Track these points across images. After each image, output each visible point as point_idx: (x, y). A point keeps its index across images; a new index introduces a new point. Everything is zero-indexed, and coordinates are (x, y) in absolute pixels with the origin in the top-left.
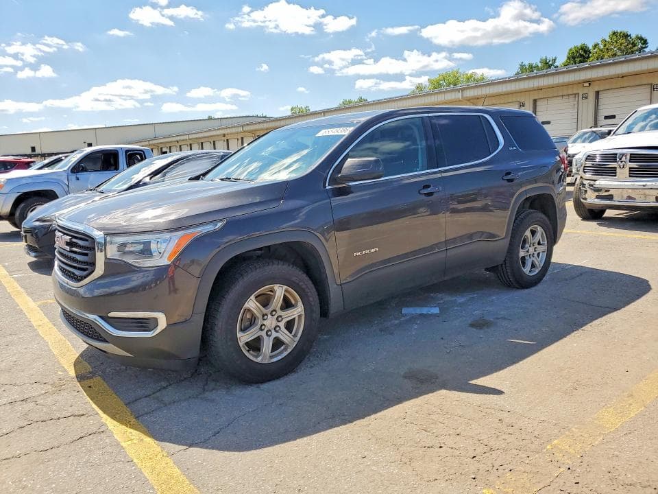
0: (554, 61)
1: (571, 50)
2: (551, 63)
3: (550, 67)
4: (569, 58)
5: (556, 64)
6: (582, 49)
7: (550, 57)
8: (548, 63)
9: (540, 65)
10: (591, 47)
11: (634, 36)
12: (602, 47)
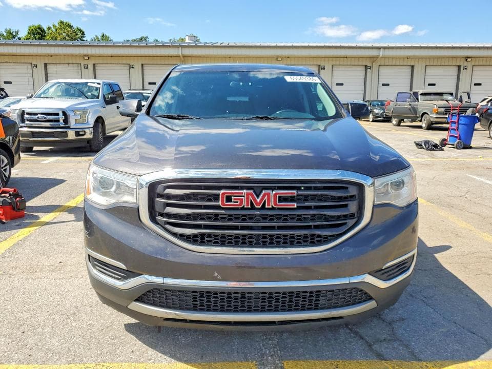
0: (17, 33)
1: (30, 27)
2: (14, 34)
3: (14, 37)
4: (29, 33)
5: (19, 36)
6: (39, 28)
7: (13, 29)
8: (12, 34)
9: (5, 34)
10: (46, 29)
11: (75, 27)
12: (54, 30)
